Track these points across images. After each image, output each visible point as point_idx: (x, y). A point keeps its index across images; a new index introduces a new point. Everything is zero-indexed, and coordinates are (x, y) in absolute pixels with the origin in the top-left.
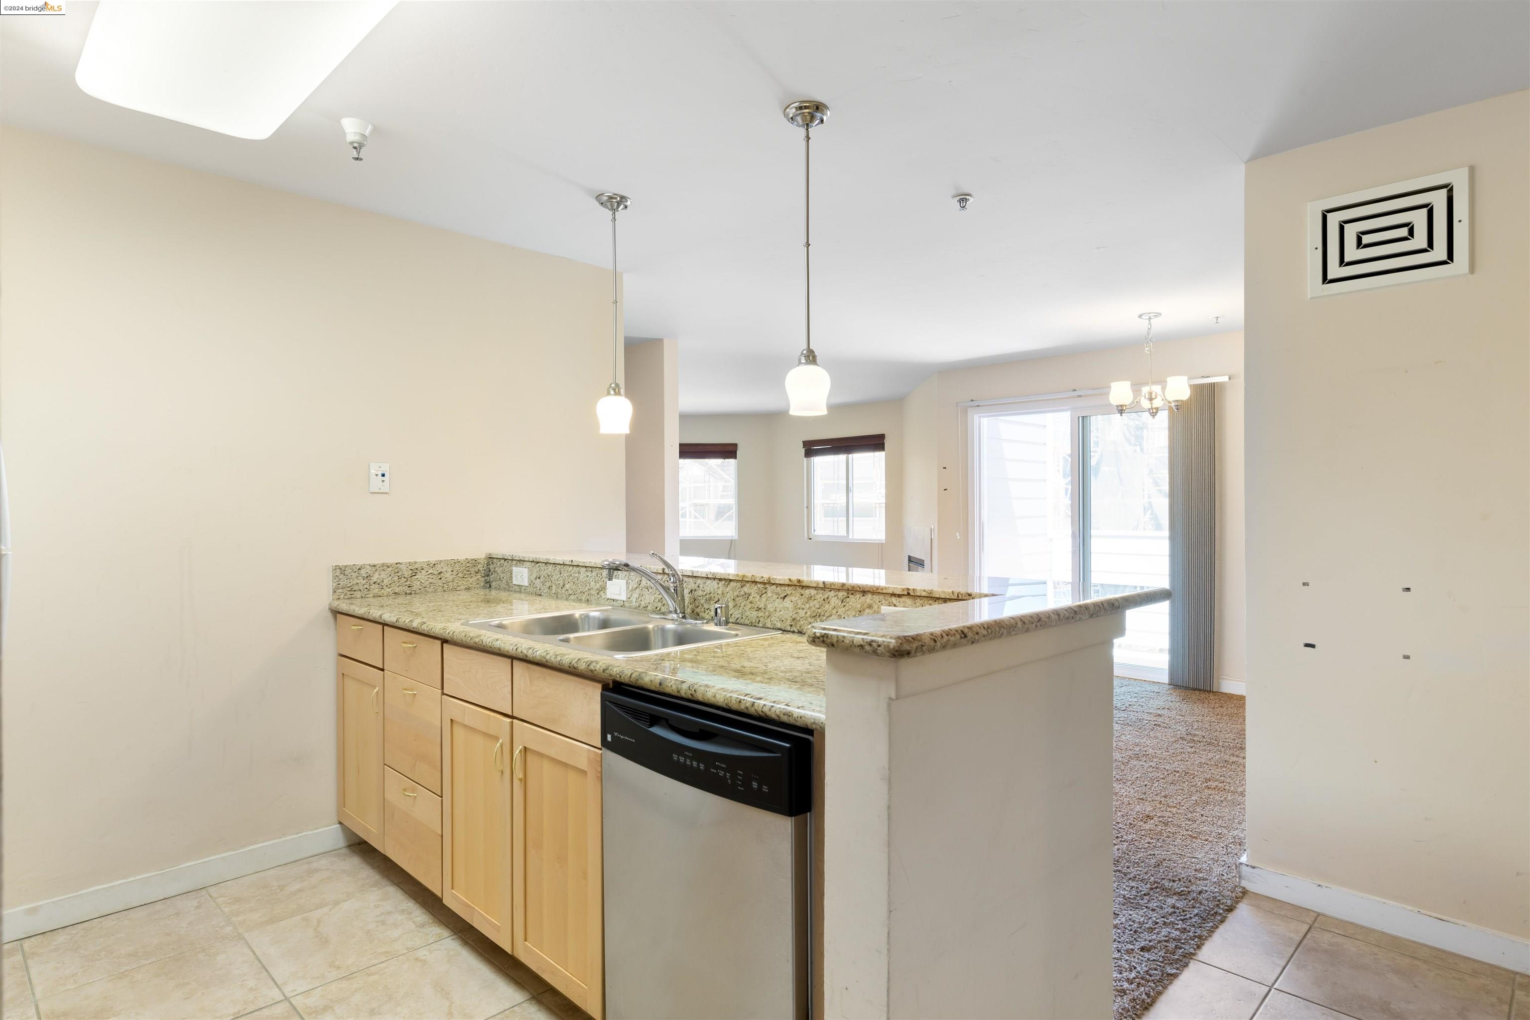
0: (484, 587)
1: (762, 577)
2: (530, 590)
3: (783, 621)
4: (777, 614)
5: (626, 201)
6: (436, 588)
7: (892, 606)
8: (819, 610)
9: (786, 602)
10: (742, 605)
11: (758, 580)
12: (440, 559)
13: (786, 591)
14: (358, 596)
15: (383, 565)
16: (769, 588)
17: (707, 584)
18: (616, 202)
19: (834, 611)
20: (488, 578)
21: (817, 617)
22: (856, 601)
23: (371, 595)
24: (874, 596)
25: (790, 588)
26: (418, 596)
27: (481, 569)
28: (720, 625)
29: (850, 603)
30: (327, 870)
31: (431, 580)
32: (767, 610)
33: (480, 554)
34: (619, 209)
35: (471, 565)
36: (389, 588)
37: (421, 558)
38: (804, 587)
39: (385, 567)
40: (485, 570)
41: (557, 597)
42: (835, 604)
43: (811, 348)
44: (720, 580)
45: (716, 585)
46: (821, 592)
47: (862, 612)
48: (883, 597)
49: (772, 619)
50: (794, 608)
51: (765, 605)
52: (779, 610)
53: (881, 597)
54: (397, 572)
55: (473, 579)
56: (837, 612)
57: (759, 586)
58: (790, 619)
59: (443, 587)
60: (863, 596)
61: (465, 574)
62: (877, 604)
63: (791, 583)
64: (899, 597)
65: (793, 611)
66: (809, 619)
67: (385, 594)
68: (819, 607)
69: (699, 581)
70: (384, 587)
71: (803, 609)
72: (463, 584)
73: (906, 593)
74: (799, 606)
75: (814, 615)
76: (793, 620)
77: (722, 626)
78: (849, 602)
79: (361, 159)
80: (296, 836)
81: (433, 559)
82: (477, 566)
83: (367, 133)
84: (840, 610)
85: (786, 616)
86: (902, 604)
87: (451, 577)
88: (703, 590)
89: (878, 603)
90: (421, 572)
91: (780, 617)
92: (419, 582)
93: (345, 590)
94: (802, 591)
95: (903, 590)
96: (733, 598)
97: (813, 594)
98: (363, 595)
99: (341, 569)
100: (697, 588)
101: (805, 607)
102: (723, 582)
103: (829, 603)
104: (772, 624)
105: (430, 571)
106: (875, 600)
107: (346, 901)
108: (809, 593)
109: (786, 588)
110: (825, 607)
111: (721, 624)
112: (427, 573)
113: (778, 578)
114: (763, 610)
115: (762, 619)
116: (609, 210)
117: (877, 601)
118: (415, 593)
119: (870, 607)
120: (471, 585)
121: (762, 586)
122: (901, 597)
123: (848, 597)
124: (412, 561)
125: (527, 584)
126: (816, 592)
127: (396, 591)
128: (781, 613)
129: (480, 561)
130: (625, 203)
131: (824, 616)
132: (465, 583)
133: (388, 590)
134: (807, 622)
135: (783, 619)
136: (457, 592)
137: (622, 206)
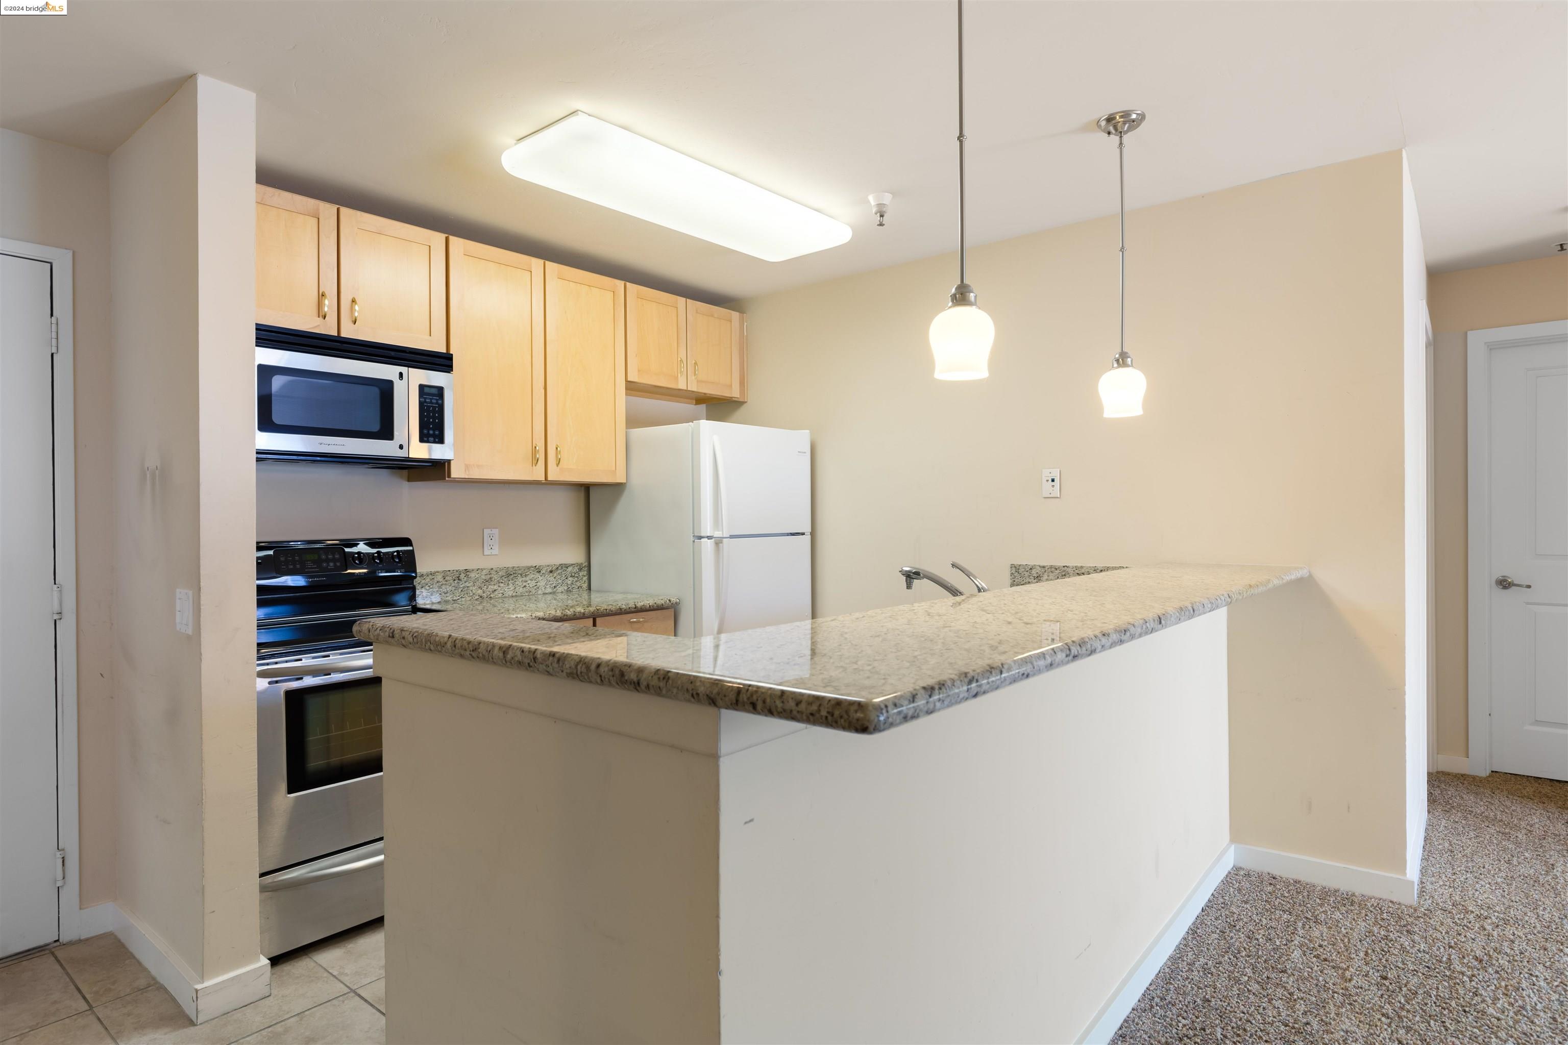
15: (1051, 567)
34: (1126, 128)
39: (1053, 570)
54: (1065, 575)
79: (884, 225)
99: (1016, 567)
116: (1114, 134)
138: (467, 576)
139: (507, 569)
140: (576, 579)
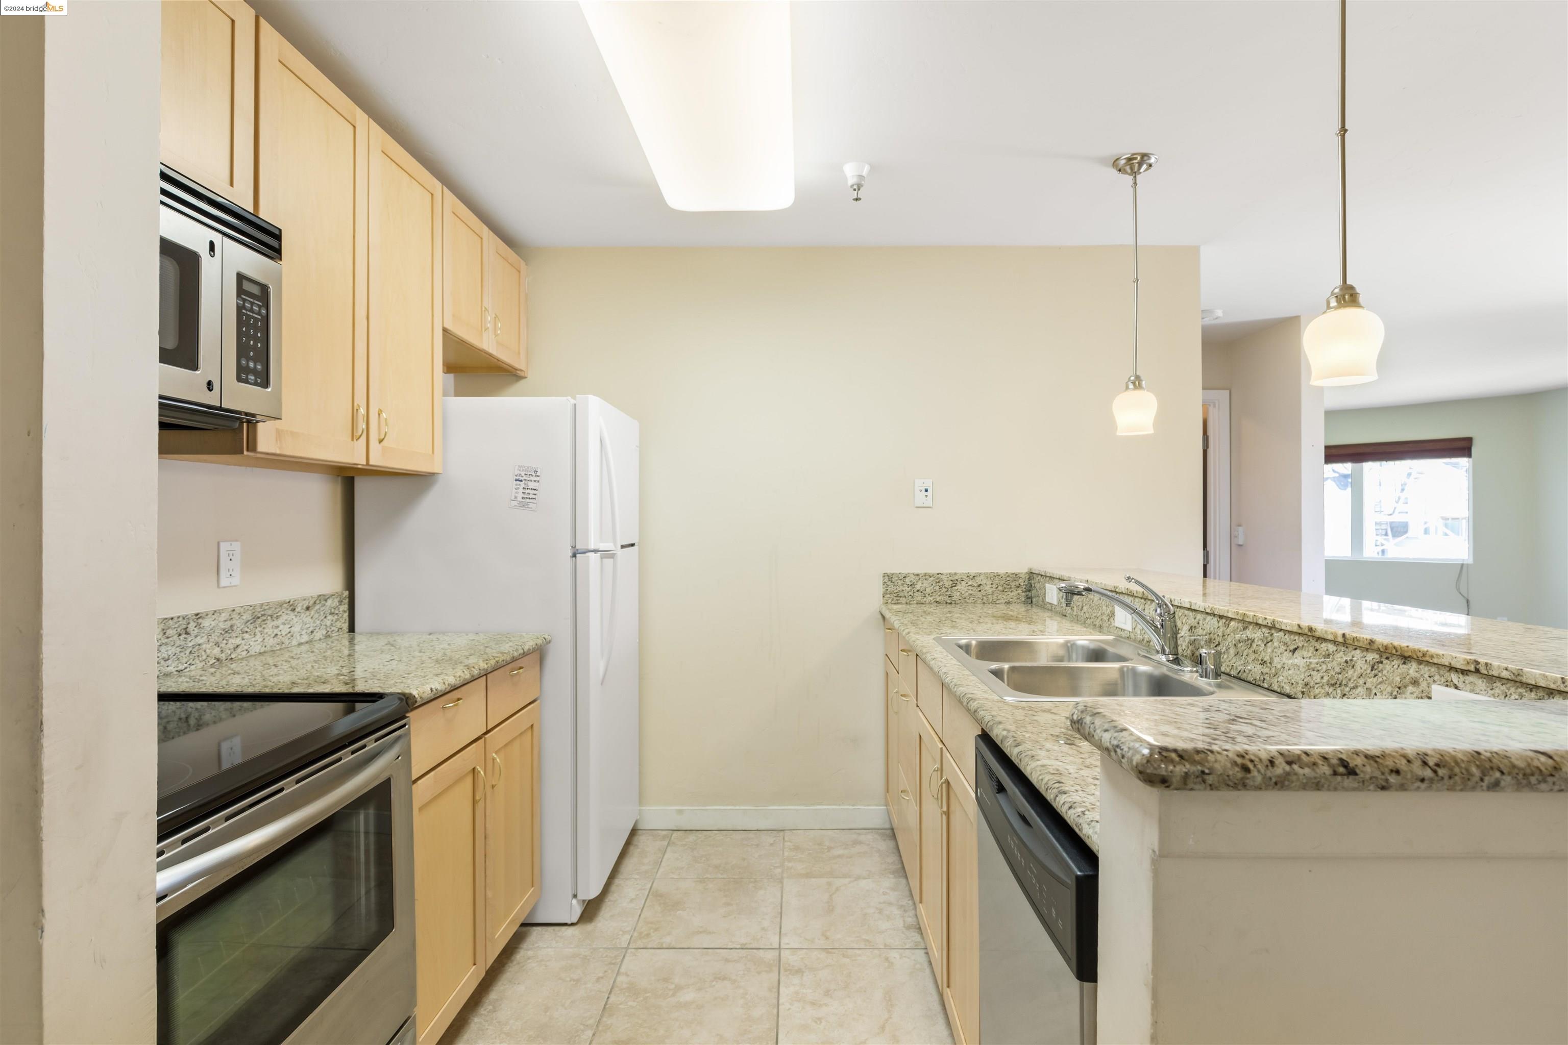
0: (1025, 603)
1: (1266, 619)
2: (1058, 609)
3: (1292, 684)
4: (1285, 673)
5: (1149, 158)
6: (976, 599)
7: (1450, 687)
8: (1340, 676)
9: (1296, 658)
10: (1245, 654)
11: (1260, 622)
12: (980, 572)
13: (1297, 641)
14: (904, 602)
15: (925, 575)
16: (1275, 634)
17: (1207, 621)
18: (1137, 163)
19: (1361, 681)
20: (1030, 594)
21: (1337, 686)
22: (1393, 670)
23: (915, 602)
24: (1421, 667)
25: (1302, 638)
26: (958, 606)
27: (1022, 584)
28: (1206, 677)
29: (1385, 672)
30: (868, 845)
31: (970, 592)
32: (1273, 665)
33: (1021, 568)
34: (1142, 170)
35: (1011, 579)
36: (931, 596)
37: (962, 568)
38: (1319, 638)
39: (927, 577)
40: (1026, 585)
41: (1078, 620)
42: (1362, 671)
43: (1348, 282)
44: (1221, 617)
45: (1216, 623)
46: (1343, 649)
47: (1403, 689)
48: (1436, 669)
49: (1279, 679)
50: (1307, 668)
51: (1271, 659)
52: (1288, 668)
53: (1433, 670)
54: (939, 582)
55: (1013, 594)
56: (1365, 683)
57: (1264, 630)
58: (1301, 684)
59: (982, 599)
60: (1404, 663)
61: (1005, 588)
62: (1427, 680)
63: (1300, 631)
64: (1462, 674)
65: (1305, 672)
66: (1327, 688)
67: (927, 602)
68: (1339, 671)
69: (1199, 616)
70: (927, 595)
71: (1318, 671)
72: (1004, 598)
73: (1472, 668)
74: (1312, 666)
75: (1333, 682)
76: (1306, 685)
77: (1209, 679)
78: (1381, 671)
79: (860, 199)
80: (851, 807)
81: (973, 571)
82: (1018, 581)
83: (864, 173)
84: (1369, 680)
85: (1296, 677)
86: (1468, 685)
87: (990, 591)
88: (1204, 628)
89: (1428, 678)
90: (961, 583)
91: (1289, 678)
92: (958, 594)
93: (892, 596)
94: (1317, 645)
95: (1468, 663)
96: (1234, 642)
97: (1331, 651)
98: (908, 601)
99: (889, 576)
100: (1197, 625)
101: (1320, 668)
102: (1224, 621)
103: (1353, 667)
104: (1279, 686)
105: (970, 583)
106: (1422, 672)
107: (866, 878)
108: (1326, 649)
109: (1297, 638)
110: (1347, 673)
111: (1208, 676)
112: (967, 585)
113: (1285, 621)
114: (1269, 665)
115: (1267, 677)
116: (1129, 174)
117: (1426, 676)
118: (955, 603)
119: (1415, 683)
120: (1011, 600)
121: (1268, 632)
122: (1467, 674)
123: (1382, 662)
124: (953, 572)
125: (1055, 603)
126: (1335, 648)
127: (938, 600)
128: (1290, 672)
129: (1021, 575)
130: (1148, 162)
131: (1346, 685)
132: (1005, 597)
133: (930, 598)
134: (1323, 691)
135: (1293, 681)
136: (998, 606)
137: (1145, 167)
138: (198, 625)
139: (254, 609)
140: (336, 617)
